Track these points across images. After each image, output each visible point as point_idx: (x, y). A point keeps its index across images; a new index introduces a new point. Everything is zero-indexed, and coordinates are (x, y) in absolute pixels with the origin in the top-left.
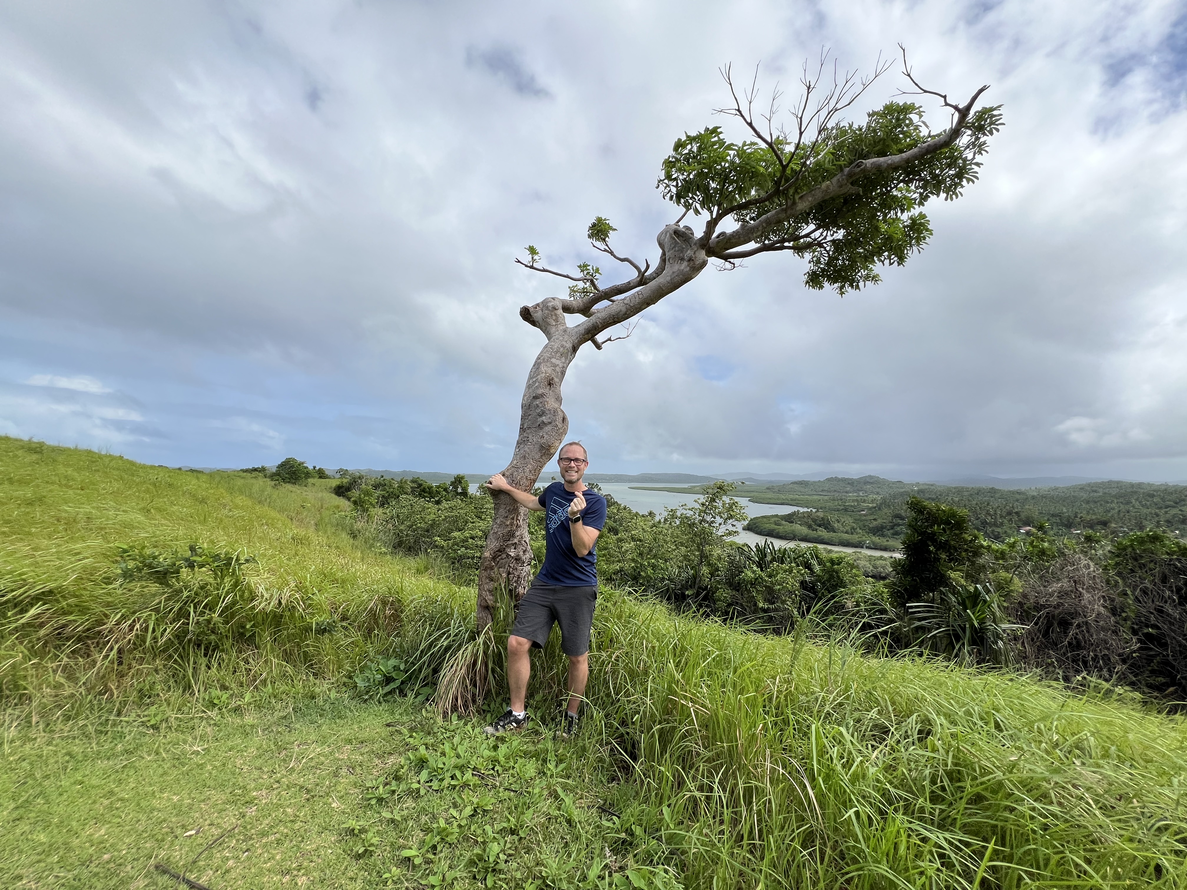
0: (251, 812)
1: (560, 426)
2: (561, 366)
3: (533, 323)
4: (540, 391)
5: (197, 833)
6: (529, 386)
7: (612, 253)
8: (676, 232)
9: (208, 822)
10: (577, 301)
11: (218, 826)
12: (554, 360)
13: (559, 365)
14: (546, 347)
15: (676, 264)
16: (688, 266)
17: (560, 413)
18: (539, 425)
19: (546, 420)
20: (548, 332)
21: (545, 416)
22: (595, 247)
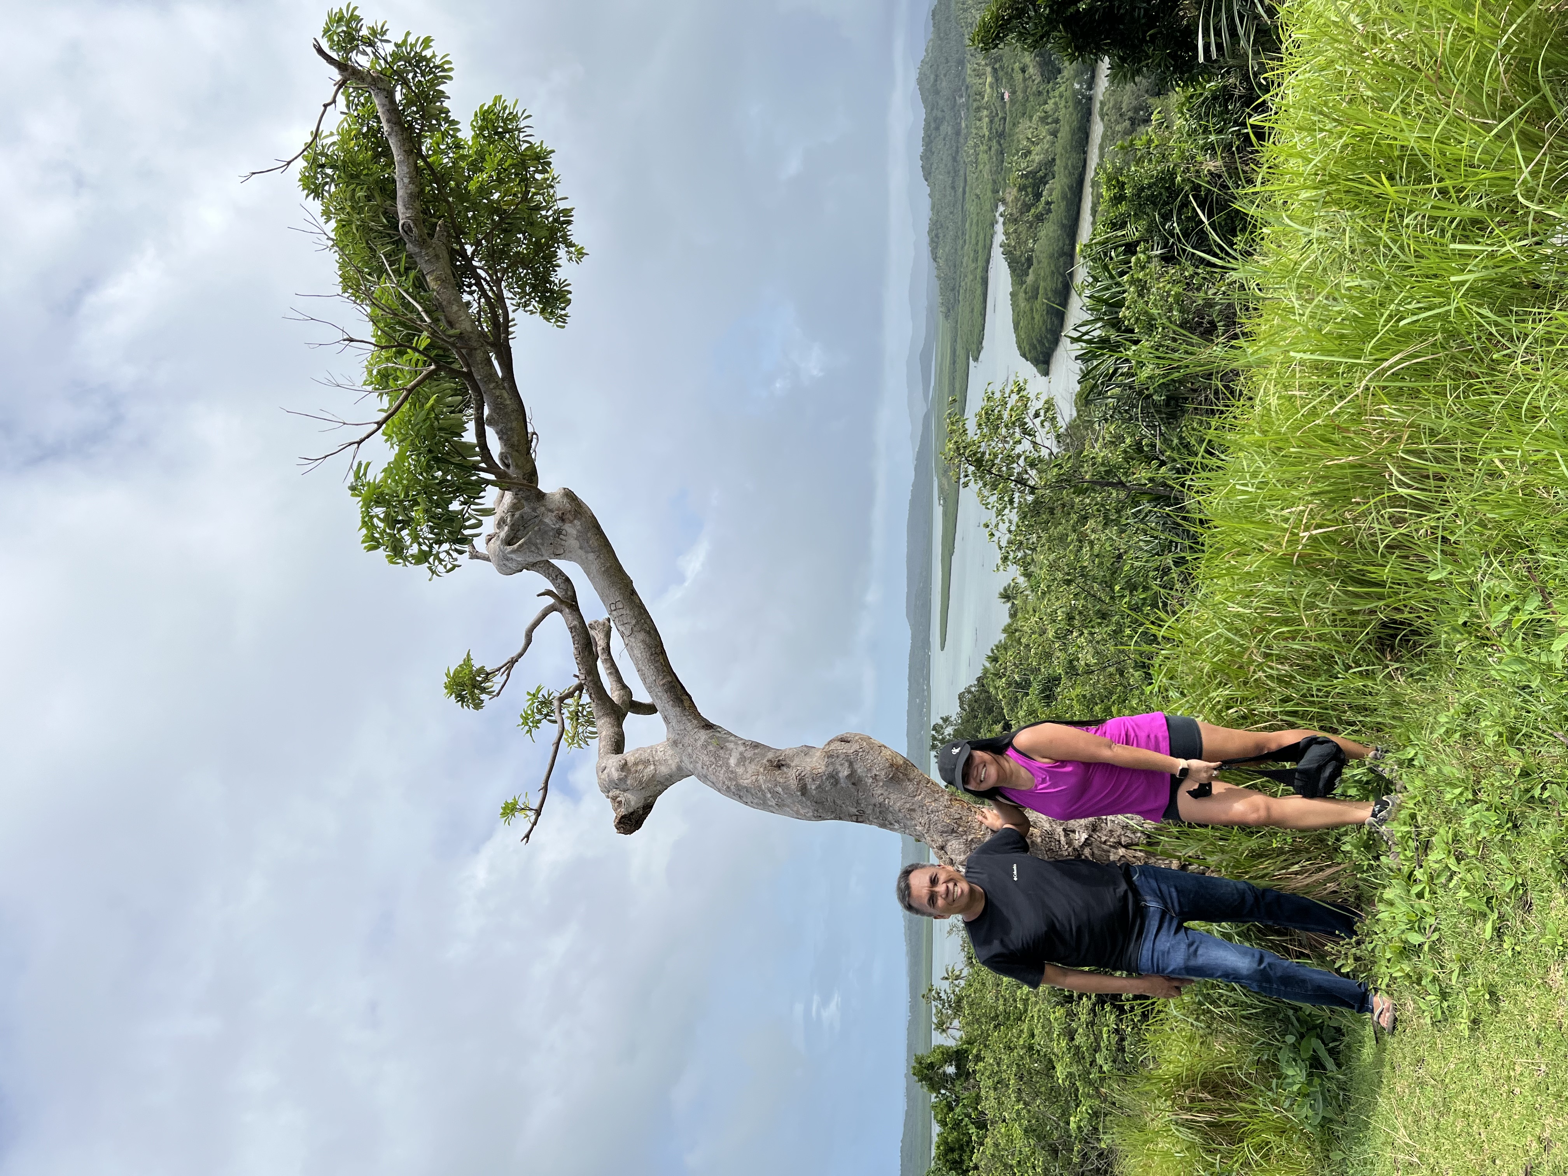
1: (856, 747)
2: (742, 748)
3: (647, 808)
4: (793, 783)
6: (780, 806)
8: (509, 542)
10: (604, 727)
12: (732, 762)
13: (741, 754)
14: (704, 778)
15: (566, 544)
16: (571, 522)
17: (832, 747)
18: (854, 784)
19: (844, 772)
20: (667, 779)
21: (837, 773)
22: (498, 694)
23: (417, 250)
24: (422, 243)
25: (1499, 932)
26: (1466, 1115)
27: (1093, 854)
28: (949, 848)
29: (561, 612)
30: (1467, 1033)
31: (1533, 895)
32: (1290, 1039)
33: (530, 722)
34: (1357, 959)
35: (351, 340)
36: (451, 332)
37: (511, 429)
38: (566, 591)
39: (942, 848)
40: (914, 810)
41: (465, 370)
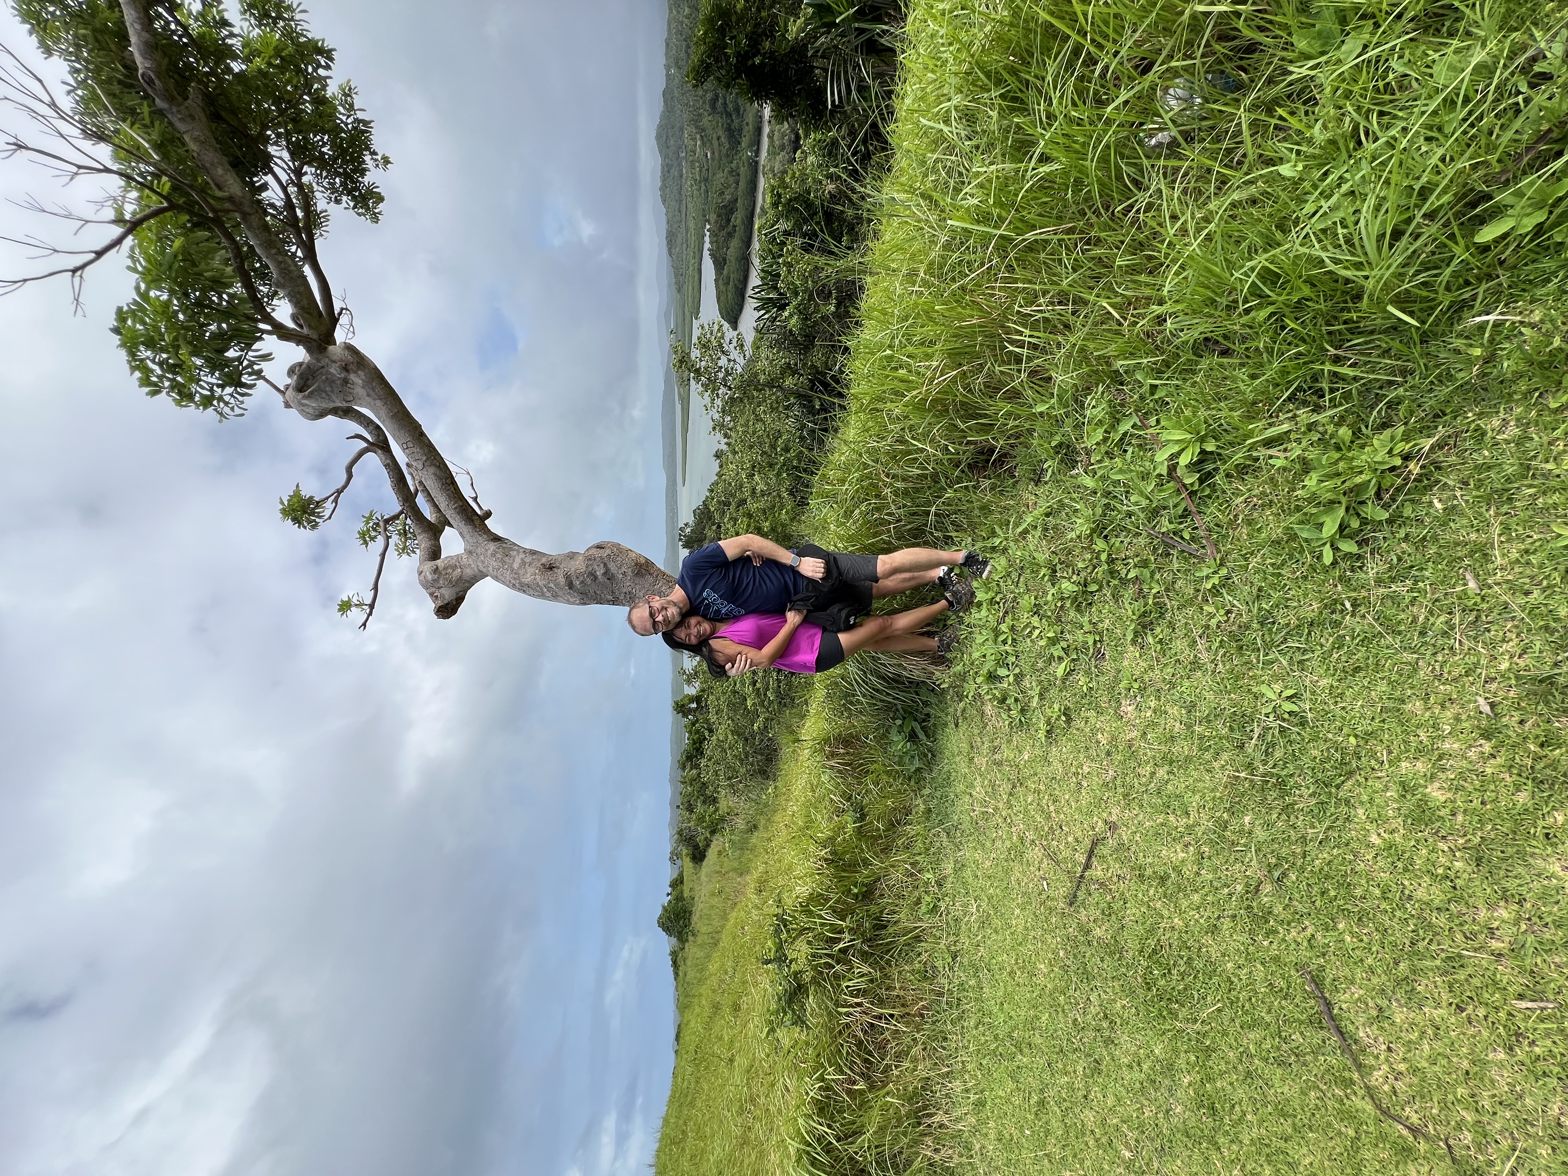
0: (1030, 835)
1: (608, 552)
2: (522, 556)
3: (460, 599)
4: (562, 580)
5: (1046, 879)
6: (555, 597)
7: (339, 492)
8: (300, 388)
9: (1037, 873)
10: (422, 541)
11: (1041, 862)
12: (516, 566)
13: (522, 559)
14: (496, 578)
15: (356, 391)
16: (355, 372)
18: (608, 579)
19: (601, 571)
20: (473, 579)
21: (595, 572)
22: (330, 518)
24: (172, 100)
29: (375, 453)
30: (1043, 739)
31: (1107, 648)
32: (898, 721)
33: (365, 538)
37: (299, 293)
38: (378, 436)
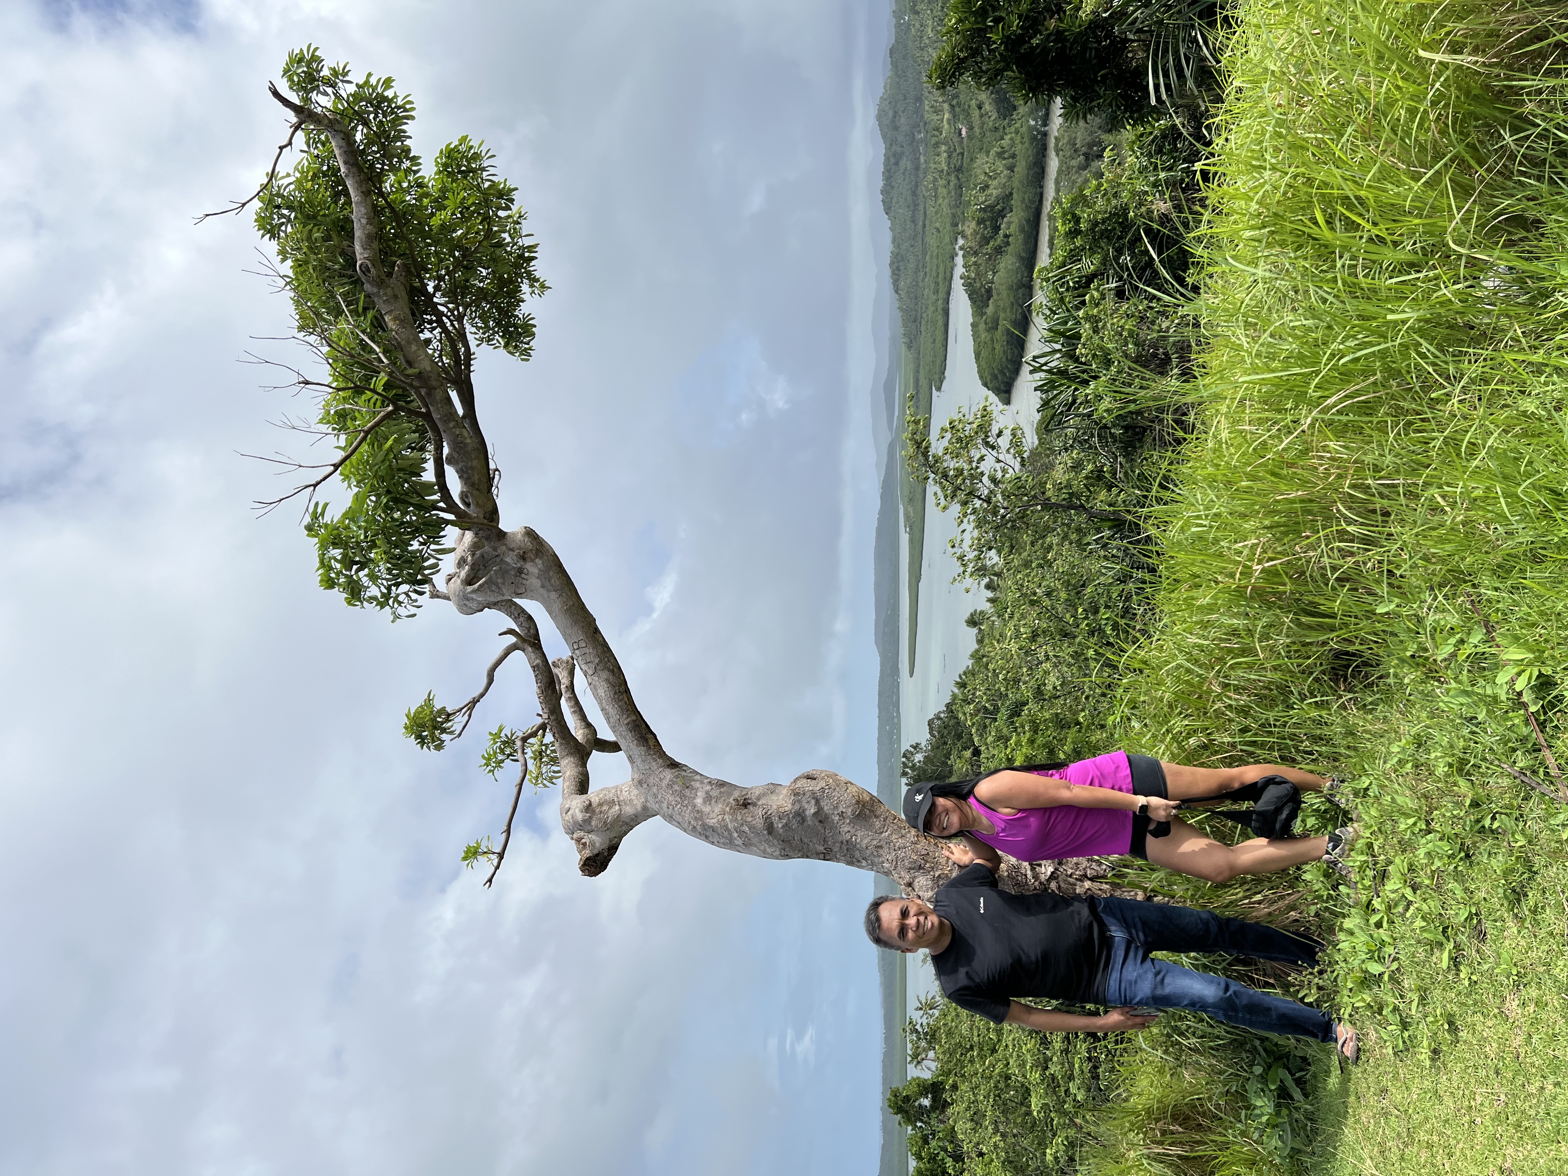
1: (822, 784)
2: (708, 787)
3: (613, 849)
4: (759, 823)
6: (747, 846)
7: (474, 702)
8: (469, 581)
10: (568, 767)
12: (698, 801)
13: (707, 793)
14: (669, 818)
15: (528, 583)
16: (532, 561)
17: (799, 785)
18: (820, 822)
19: (811, 810)
20: (632, 820)
21: (804, 811)
22: (460, 735)
23: (375, 290)
24: (380, 283)
25: (1455, 962)
26: (1430, 1146)
27: (1059, 888)
28: (916, 885)
29: (523, 650)
30: (1428, 1063)
31: (1487, 925)
32: (1258, 1070)
33: (493, 762)
34: (1320, 988)
35: (307, 383)
36: (410, 371)
37: (472, 468)
38: (529, 629)
39: (910, 885)
40: (881, 847)
41: (423, 410)
